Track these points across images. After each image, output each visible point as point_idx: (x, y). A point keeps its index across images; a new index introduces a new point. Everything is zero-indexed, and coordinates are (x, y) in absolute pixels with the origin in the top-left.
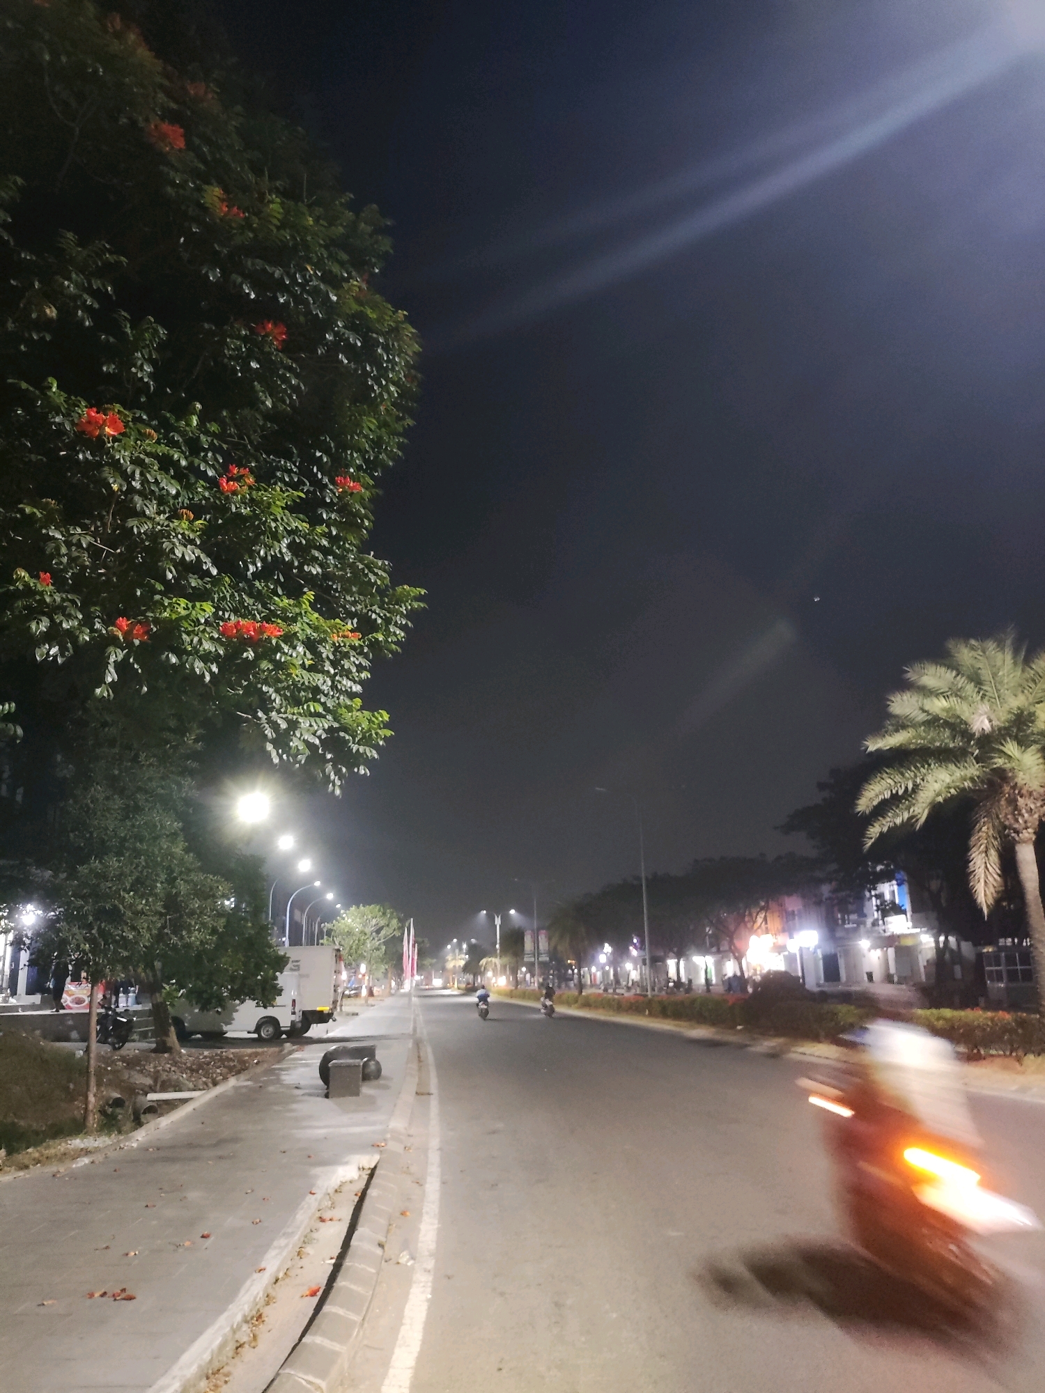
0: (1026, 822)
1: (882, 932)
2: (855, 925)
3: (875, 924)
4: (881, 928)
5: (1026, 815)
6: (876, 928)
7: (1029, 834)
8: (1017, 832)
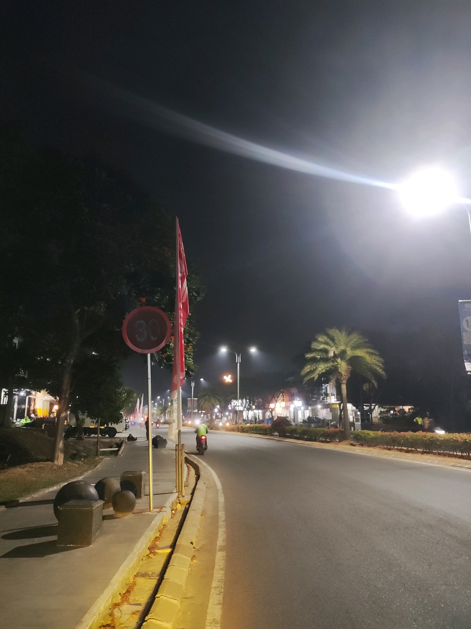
0: (344, 378)
1: (326, 402)
2: (316, 399)
3: (323, 399)
4: (325, 401)
5: (344, 376)
6: (324, 401)
7: (345, 381)
8: (342, 381)
